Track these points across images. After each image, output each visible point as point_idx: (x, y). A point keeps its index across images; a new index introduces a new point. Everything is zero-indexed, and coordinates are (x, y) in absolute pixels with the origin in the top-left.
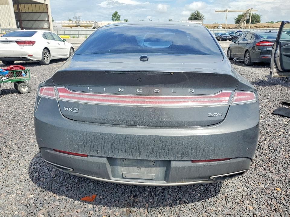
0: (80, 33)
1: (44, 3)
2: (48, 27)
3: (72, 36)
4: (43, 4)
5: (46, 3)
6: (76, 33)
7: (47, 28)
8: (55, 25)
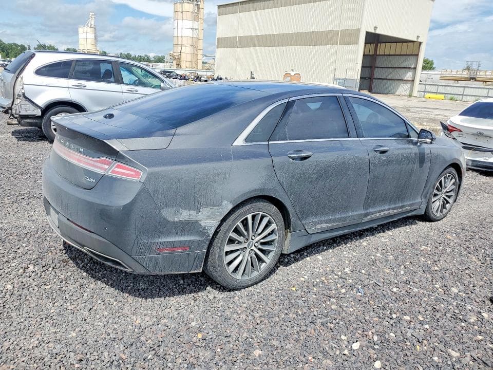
0: (467, 91)
1: (416, 40)
2: (411, 79)
3: (449, 96)
4: (414, 42)
5: (419, 40)
6: (460, 91)
7: (409, 81)
8: (430, 76)
